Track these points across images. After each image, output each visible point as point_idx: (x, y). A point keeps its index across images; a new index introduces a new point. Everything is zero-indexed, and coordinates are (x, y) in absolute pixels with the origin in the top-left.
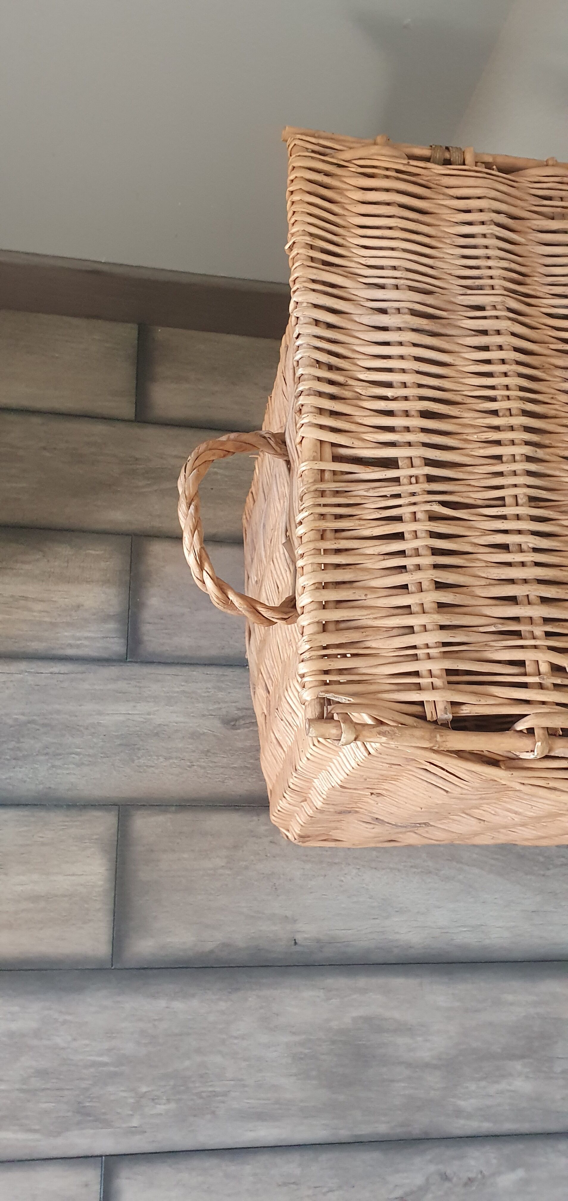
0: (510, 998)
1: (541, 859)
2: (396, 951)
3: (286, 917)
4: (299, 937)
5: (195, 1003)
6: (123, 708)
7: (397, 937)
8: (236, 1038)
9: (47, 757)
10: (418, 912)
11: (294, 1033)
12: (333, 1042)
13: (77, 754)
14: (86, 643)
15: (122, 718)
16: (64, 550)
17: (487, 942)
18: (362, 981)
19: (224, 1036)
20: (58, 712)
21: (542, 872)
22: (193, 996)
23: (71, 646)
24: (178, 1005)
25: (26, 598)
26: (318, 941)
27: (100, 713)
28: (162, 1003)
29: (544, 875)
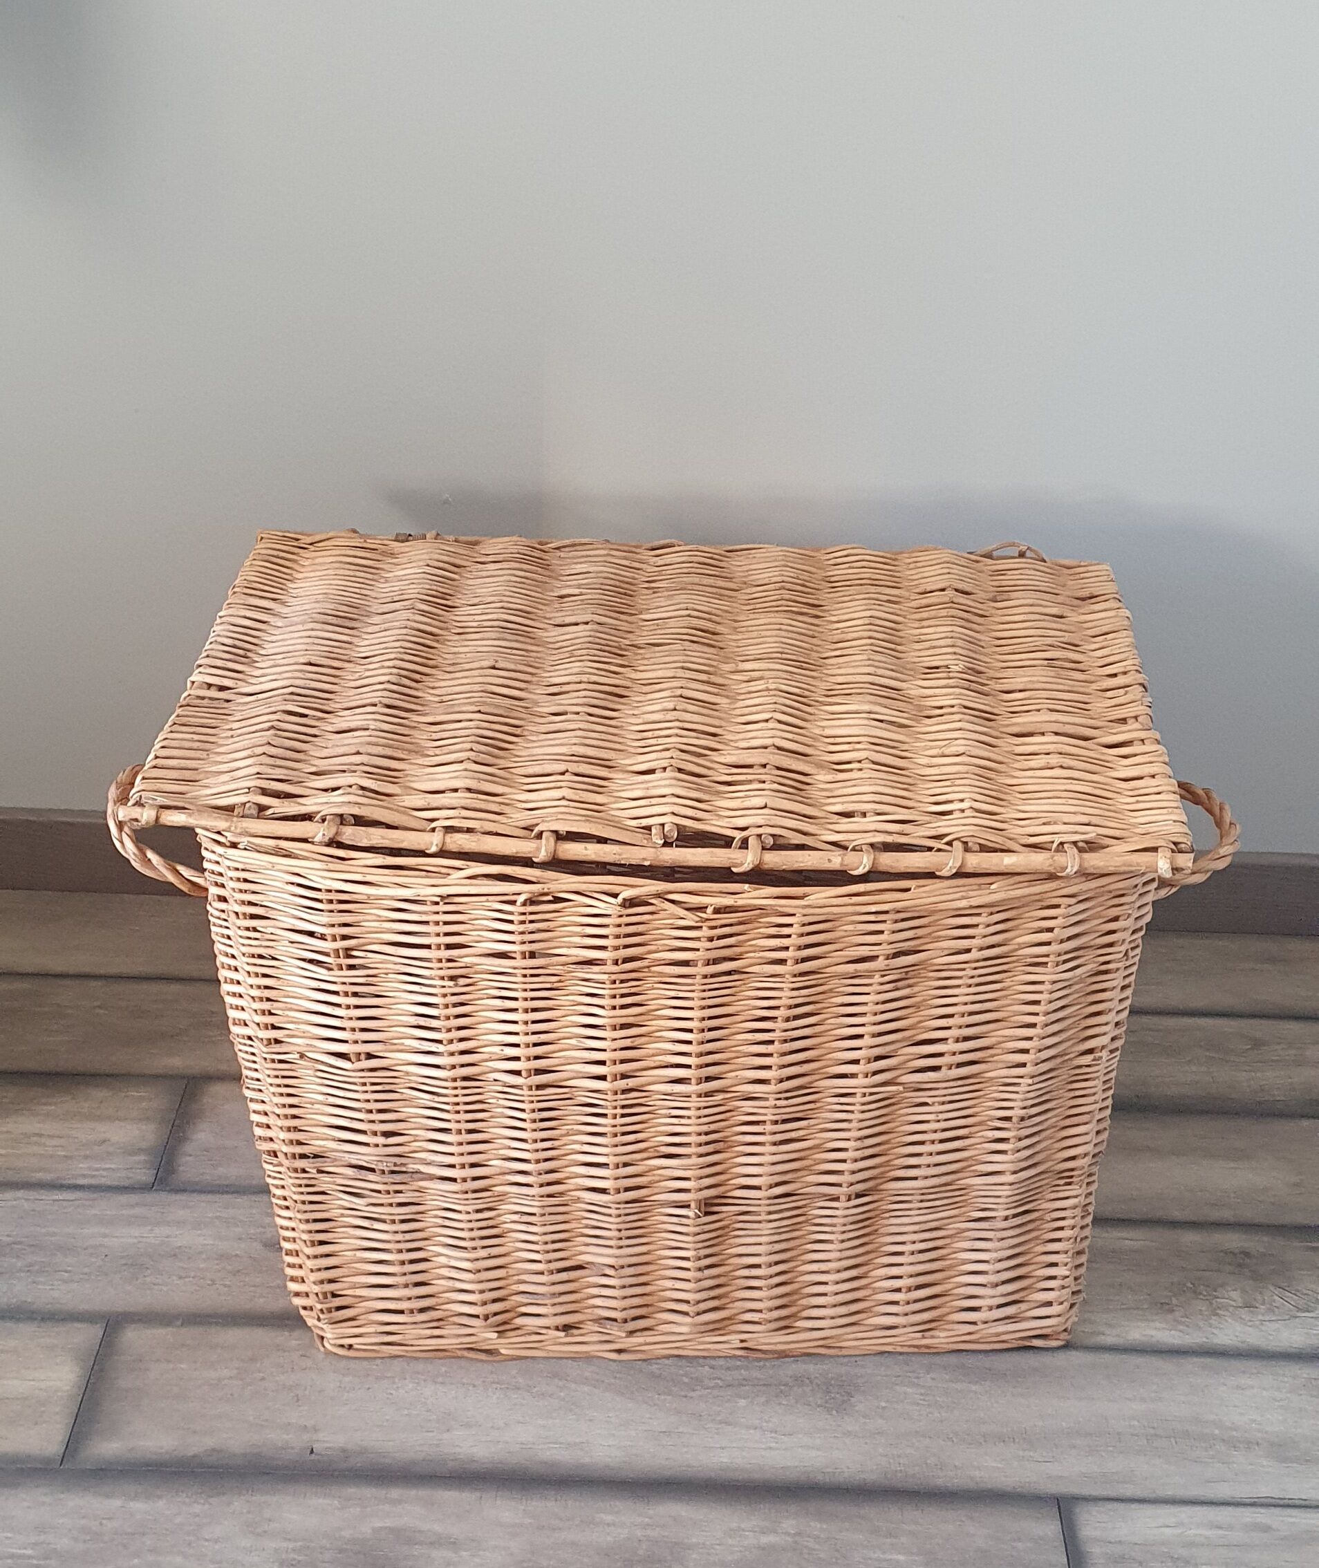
0: (609, 1518)
1: (686, 1380)
2: (451, 1464)
3: (305, 1426)
4: (316, 1447)
5: (161, 1504)
6: (135, 1232)
7: (458, 1450)
8: (207, 1540)
9: (28, 1274)
10: (492, 1427)
11: (286, 1539)
12: (341, 1551)
13: (66, 1271)
14: (104, 1173)
15: (135, 1241)
16: (99, 1093)
17: (587, 1460)
18: (395, 1493)
19: (192, 1538)
20: (55, 1234)
21: (683, 1393)
22: (160, 1497)
23: (84, 1176)
24: (138, 1506)
25: (41, 1135)
26: (344, 1450)
27: (105, 1236)
28: (116, 1503)
29: (686, 1397)
